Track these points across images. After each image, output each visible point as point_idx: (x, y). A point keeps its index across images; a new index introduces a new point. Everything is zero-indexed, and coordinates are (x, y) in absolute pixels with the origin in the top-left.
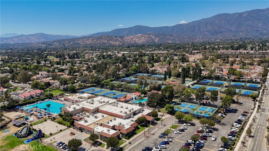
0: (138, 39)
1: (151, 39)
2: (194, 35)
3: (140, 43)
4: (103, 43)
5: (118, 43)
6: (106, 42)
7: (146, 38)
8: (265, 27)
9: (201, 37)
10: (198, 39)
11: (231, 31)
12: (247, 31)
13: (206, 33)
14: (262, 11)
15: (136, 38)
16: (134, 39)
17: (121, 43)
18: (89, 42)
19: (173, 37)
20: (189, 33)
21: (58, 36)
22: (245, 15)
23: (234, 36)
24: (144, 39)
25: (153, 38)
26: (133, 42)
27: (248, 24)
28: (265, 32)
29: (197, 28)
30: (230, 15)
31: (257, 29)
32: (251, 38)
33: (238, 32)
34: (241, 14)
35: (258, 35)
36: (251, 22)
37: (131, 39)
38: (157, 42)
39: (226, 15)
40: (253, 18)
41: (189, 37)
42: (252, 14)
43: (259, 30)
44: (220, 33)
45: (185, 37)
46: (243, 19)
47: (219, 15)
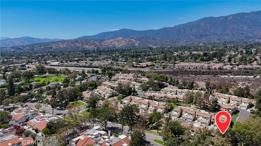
0: (118, 43)
1: (131, 43)
2: (178, 39)
3: (118, 47)
4: (77, 47)
5: (92, 47)
6: (80, 46)
7: (126, 42)
8: (250, 30)
9: (185, 40)
10: (181, 43)
11: (216, 34)
12: (232, 34)
13: (191, 36)
14: (247, 14)
15: (116, 42)
16: (113, 43)
17: (96, 47)
18: (63, 46)
19: (156, 40)
20: (174, 37)
21: (45, 39)
22: (230, 18)
23: (219, 40)
24: (124, 43)
25: (133, 42)
26: (111, 45)
27: (233, 27)
28: (250, 35)
29: (182, 32)
30: (215, 18)
31: (242, 32)
32: (235, 42)
33: (223, 35)
34: (226, 17)
35: (243, 38)
36: (236, 25)
37: (111, 43)
38: (137, 46)
39: (212, 18)
40: (238, 21)
41: (172, 41)
42: (237, 17)
43: (244, 33)
44: (205, 36)
45: (168, 40)
46: (228, 22)
47: (205, 19)
